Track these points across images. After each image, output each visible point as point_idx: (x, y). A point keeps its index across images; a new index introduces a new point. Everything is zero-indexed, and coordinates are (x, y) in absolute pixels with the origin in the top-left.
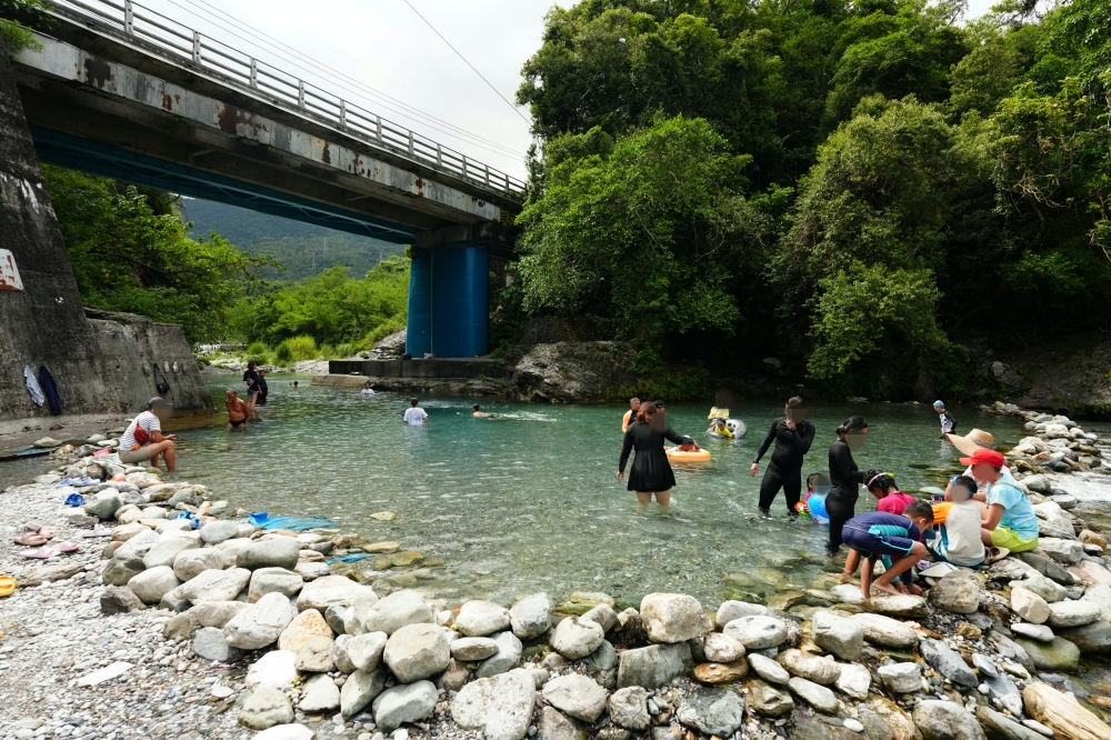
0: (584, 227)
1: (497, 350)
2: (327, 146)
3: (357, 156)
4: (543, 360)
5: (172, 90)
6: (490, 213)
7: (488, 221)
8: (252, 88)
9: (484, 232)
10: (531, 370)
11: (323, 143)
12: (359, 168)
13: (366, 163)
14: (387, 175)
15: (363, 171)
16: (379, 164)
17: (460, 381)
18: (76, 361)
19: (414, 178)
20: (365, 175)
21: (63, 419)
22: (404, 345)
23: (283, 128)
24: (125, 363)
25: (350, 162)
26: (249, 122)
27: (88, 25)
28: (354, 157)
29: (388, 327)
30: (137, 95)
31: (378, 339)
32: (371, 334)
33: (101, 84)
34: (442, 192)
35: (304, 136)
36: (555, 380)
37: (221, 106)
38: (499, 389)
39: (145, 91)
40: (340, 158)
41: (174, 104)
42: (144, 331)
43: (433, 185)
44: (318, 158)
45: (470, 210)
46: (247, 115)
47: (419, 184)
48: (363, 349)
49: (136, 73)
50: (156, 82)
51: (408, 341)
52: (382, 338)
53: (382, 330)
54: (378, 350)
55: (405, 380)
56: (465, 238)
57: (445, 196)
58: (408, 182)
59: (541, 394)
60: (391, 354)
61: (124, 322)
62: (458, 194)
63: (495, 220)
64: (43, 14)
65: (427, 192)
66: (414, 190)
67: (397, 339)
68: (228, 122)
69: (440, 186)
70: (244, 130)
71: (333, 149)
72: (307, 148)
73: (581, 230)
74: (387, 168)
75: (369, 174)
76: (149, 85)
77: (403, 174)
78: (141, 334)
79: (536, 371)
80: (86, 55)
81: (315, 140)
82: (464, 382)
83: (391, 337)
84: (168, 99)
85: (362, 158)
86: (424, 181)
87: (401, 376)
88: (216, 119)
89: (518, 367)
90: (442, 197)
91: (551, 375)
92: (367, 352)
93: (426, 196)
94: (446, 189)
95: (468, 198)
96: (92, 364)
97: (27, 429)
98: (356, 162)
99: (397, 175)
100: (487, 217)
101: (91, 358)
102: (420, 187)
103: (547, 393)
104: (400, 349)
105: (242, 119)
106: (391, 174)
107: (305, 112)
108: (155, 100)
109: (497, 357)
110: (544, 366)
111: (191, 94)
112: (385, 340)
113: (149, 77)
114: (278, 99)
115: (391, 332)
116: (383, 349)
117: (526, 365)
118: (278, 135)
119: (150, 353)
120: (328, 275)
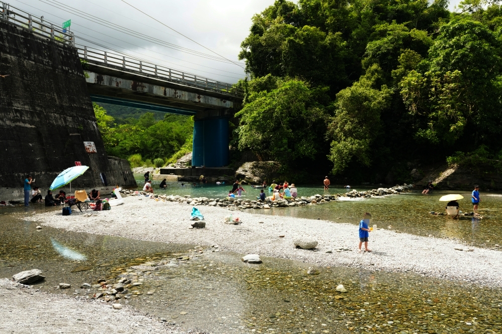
0: (257, 121)
1: (231, 165)
2: (165, 89)
3: (176, 91)
4: (246, 169)
5: (119, 80)
6: (229, 105)
7: (227, 108)
8: (141, 72)
9: (226, 113)
10: (241, 173)
11: (164, 88)
12: (177, 95)
13: (179, 92)
14: (187, 96)
15: (178, 96)
16: (184, 93)
17: (216, 177)
18: (108, 172)
19: (197, 95)
20: (178, 98)
21: (108, 187)
22: (191, 160)
23: (151, 86)
24: (117, 172)
25: (173, 94)
26: (141, 86)
27: (96, 64)
28: (174, 91)
29: (182, 152)
30: (109, 84)
31: (178, 158)
32: (175, 155)
33: (101, 83)
34: (208, 99)
35: (158, 87)
36: (250, 176)
37: (132, 82)
38: (231, 180)
39: (112, 82)
40: (170, 92)
41: (119, 85)
42: (120, 162)
43: (205, 97)
44: (162, 94)
45: (220, 105)
46: (140, 83)
47: (199, 98)
48: (171, 163)
49: (109, 77)
50: (114, 79)
51: (193, 159)
52: (180, 157)
53: (180, 153)
54: (179, 163)
55: (193, 177)
56: (218, 115)
57: (209, 101)
58: (195, 97)
59: (244, 181)
60: (185, 165)
61: (116, 160)
62: (214, 99)
63: (230, 108)
64: (86, 64)
65: (202, 100)
66: (197, 100)
67: (188, 158)
68: (134, 87)
69: (207, 97)
70: (139, 89)
71: (167, 90)
72: (158, 91)
73: (256, 122)
74: (186, 93)
75: (180, 97)
76: (113, 80)
77: (192, 94)
78: (119, 163)
79: (243, 173)
80: (97, 75)
81: (161, 87)
82: (217, 177)
83: (185, 156)
84: (118, 83)
85: (178, 91)
86: (201, 96)
87: (191, 175)
88: (131, 87)
89: (237, 172)
90: (208, 101)
91: (249, 174)
92: (174, 164)
93: (202, 102)
94: (210, 98)
95: (219, 100)
96: (111, 172)
97: (102, 189)
98: (175, 93)
99: (190, 95)
100: (227, 107)
101: (110, 171)
102: (199, 99)
103: (247, 181)
104: (190, 163)
105: (139, 85)
106: (188, 95)
107: (157, 77)
108: (114, 85)
109: (230, 167)
110: (246, 171)
111: (124, 80)
112: (182, 158)
113: (113, 77)
114: (149, 74)
115: (184, 154)
116: (181, 163)
117: (240, 171)
118: (149, 88)
119: (122, 168)
120: (144, 118)
